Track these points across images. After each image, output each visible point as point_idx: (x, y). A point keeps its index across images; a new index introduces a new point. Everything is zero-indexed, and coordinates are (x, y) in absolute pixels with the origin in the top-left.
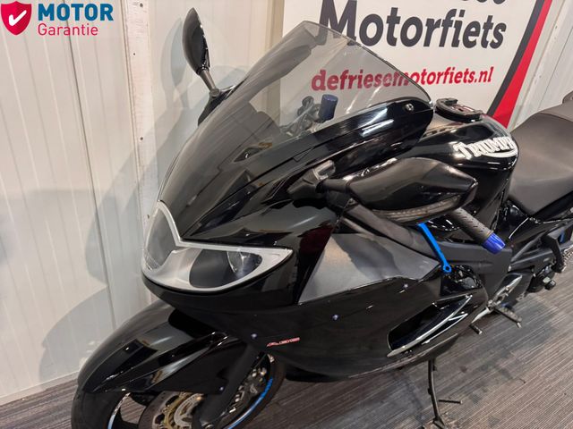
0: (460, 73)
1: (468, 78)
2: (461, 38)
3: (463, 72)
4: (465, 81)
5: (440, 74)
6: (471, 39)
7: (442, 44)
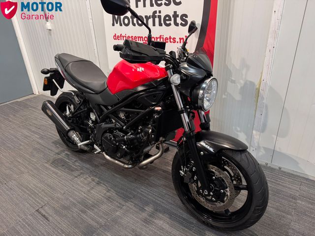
0: (167, 38)
1: (172, 40)
2: (162, 22)
3: (168, 37)
4: (171, 42)
5: (157, 38)
6: (168, 22)
7: (154, 25)
